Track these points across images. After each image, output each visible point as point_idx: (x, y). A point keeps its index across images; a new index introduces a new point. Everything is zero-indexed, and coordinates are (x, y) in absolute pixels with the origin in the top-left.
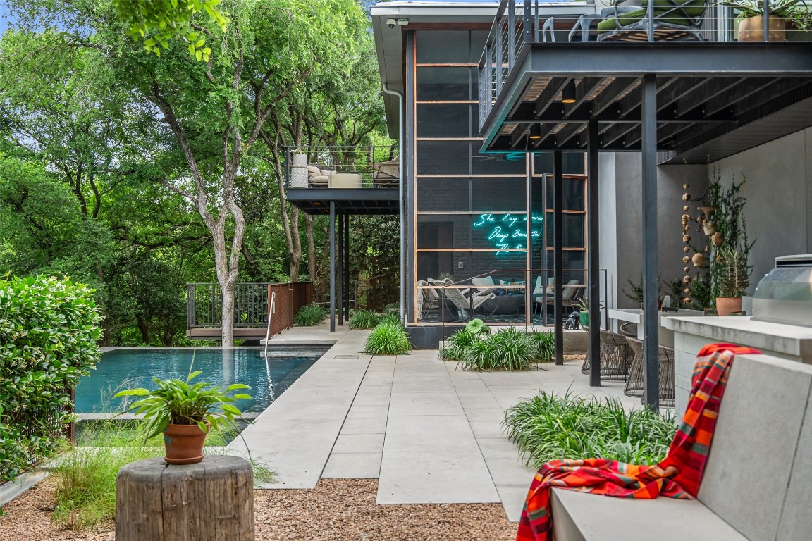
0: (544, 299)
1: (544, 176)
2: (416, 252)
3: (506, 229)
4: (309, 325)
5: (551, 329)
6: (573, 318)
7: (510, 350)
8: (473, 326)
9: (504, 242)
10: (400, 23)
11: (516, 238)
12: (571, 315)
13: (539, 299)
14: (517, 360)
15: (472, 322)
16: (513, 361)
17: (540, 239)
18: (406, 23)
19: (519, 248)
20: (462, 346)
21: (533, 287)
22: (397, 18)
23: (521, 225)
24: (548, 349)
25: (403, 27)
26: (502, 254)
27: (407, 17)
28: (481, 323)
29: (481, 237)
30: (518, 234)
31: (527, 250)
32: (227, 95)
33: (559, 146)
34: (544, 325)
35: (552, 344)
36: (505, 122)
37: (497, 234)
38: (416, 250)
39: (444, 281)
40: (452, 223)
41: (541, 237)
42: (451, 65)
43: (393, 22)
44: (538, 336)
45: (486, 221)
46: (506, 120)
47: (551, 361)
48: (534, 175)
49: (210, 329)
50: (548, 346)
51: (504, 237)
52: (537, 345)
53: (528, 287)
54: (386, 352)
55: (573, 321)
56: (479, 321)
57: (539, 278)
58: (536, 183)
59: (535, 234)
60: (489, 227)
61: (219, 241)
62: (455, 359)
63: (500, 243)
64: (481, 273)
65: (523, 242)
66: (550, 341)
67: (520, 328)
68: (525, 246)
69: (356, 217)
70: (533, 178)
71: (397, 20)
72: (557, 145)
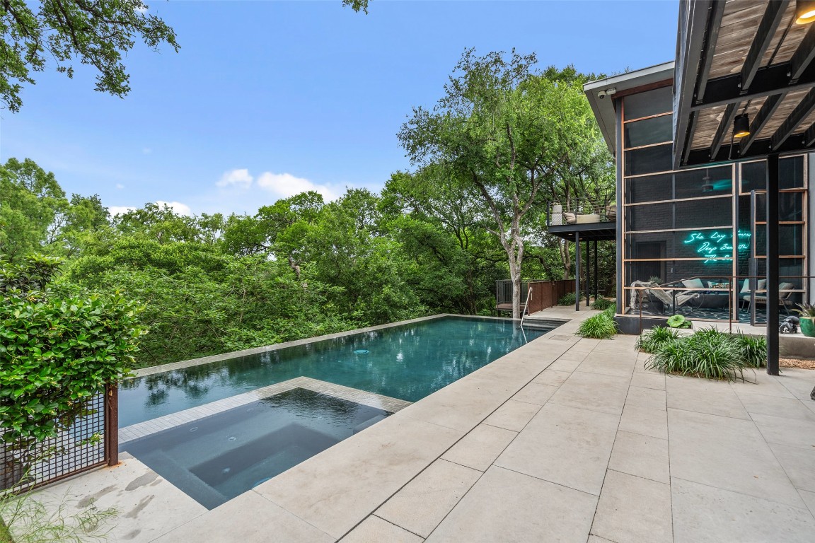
0: (752, 298)
1: (754, 194)
2: (623, 262)
3: (714, 243)
4: (567, 305)
5: (762, 331)
6: (789, 322)
7: (707, 358)
8: (675, 320)
9: (712, 254)
10: (609, 93)
11: (724, 250)
12: (787, 320)
13: (747, 298)
14: (716, 369)
15: (674, 317)
16: (710, 369)
17: (748, 252)
18: (613, 92)
19: (726, 258)
20: (657, 341)
21: (739, 287)
22: (606, 89)
23: (729, 241)
24: (757, 355)
25: (612, 95)
26: (710, 263)
27: (614, 86)
28: (683, 319)
29: (692, 250)
30: (726, 247)
31: (734, 259)
32: (506, 174)
33: (776, 148)
34: (752, 324)
35: (763, 350)
36: (695, 109)
37: (706, 247)
38: (623, 260)
39: (649, 283)
40: (666, 241)
41: (750, 249)
42: (655, 116)
43: (603, 93)
44: (745, 340)
45: (695, 239)
46: (694, 105)
47: (762, 366)
48: (740, 193)
49: (506, 305)
50: (758, 351)
51: (712, 250)
52: (742, 350)
53: (734, 290)
54: (593, 336)
55: (790, 326)
56: (680, 316)
57: (747, 282)
58: (744, 202)
59: (743, 246)
60: (698, 243)
61: (511, 257)
62: (650, 352)
63: (708, 254)
64: (690, 276)
65: (730, 253)
66: (760, 347)
67: (722, 327)
68: (731, 256)
69: (608, 242)
70: (740, 197)
71: (606, 91)
72: (772, 148)
